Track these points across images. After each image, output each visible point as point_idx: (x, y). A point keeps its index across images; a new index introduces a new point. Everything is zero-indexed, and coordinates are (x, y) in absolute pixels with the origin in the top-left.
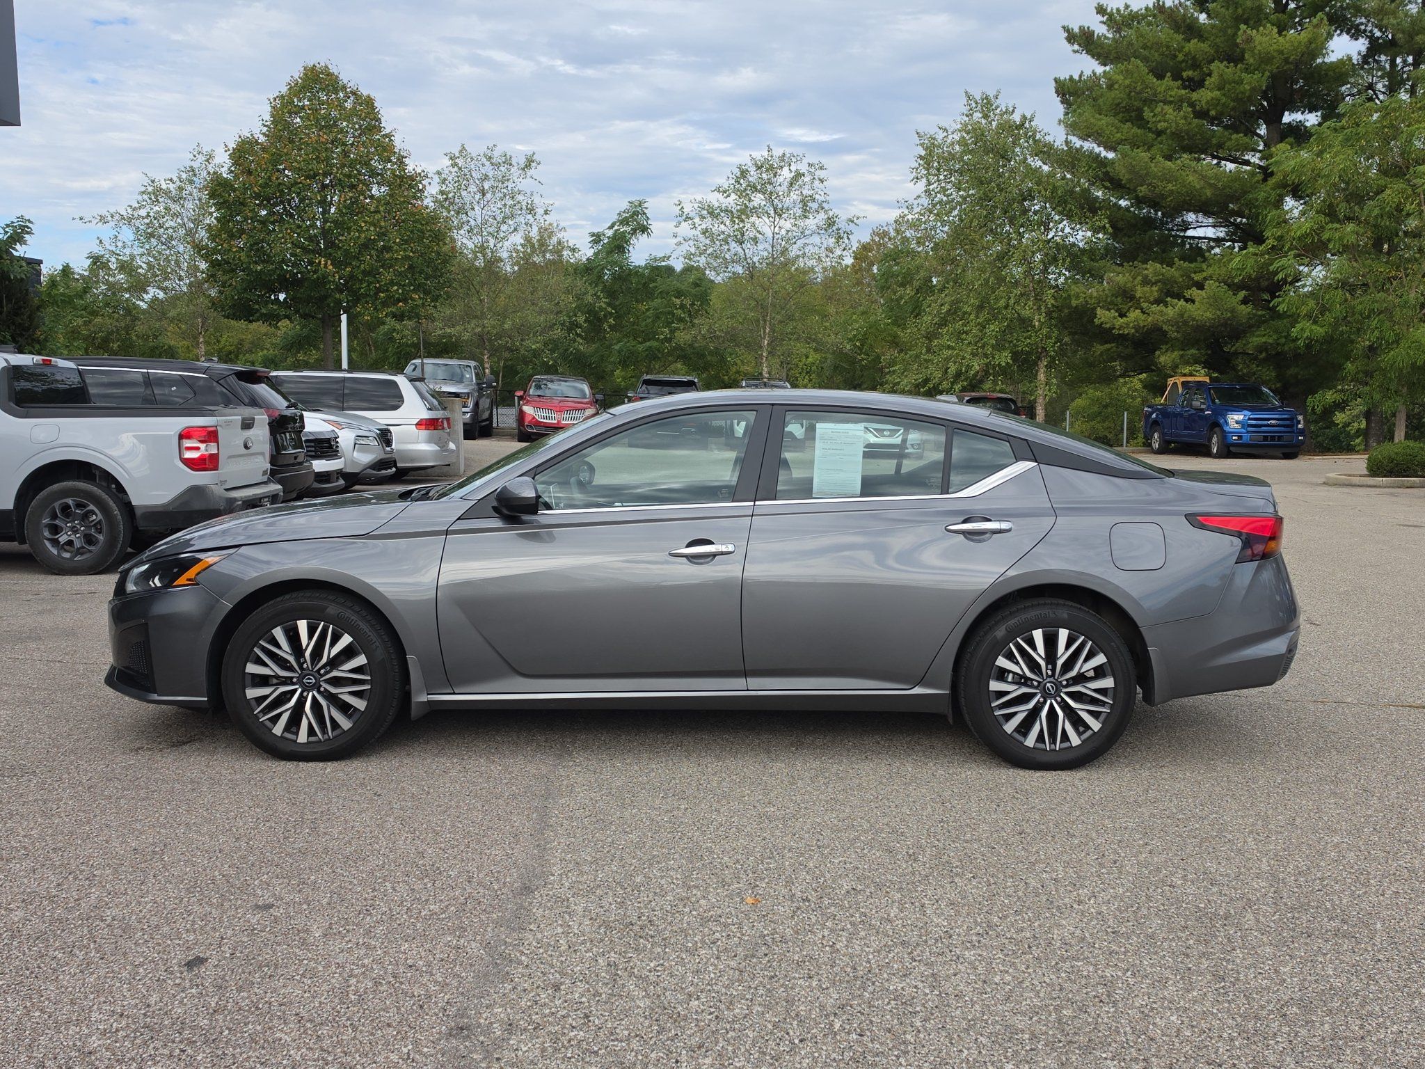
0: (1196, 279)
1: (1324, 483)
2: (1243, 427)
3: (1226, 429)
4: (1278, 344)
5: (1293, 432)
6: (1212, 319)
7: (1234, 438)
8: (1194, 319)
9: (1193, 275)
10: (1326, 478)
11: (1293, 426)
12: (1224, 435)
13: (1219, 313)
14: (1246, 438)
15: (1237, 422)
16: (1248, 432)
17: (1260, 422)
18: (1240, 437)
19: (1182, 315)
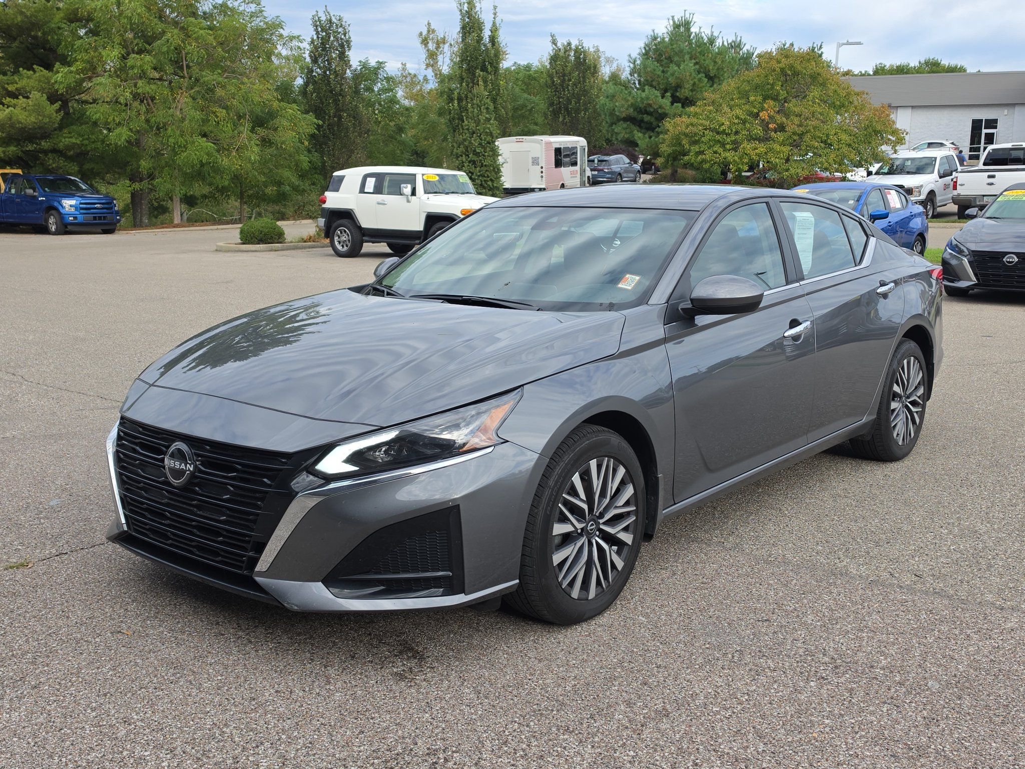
0: (10, 89)
1: (217, 250)
2: (76, 209)
3: (62, 211)
4: (82, 144)
5: (112, 213)
6: (35, 123)
7: (70, 218)
8: (20, 123)
9: (6, 86)
10: (217, 246)
11: (112, 208)
12: (61, 216)
13: (40, 118)
14: (81, 218)
15: (71, 206)
16: (81, 214)
17: (89, 206)
18: (75, 218)
19: (10, 119)
